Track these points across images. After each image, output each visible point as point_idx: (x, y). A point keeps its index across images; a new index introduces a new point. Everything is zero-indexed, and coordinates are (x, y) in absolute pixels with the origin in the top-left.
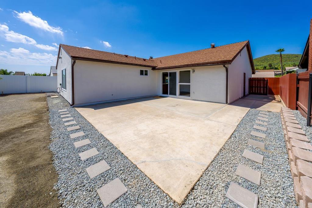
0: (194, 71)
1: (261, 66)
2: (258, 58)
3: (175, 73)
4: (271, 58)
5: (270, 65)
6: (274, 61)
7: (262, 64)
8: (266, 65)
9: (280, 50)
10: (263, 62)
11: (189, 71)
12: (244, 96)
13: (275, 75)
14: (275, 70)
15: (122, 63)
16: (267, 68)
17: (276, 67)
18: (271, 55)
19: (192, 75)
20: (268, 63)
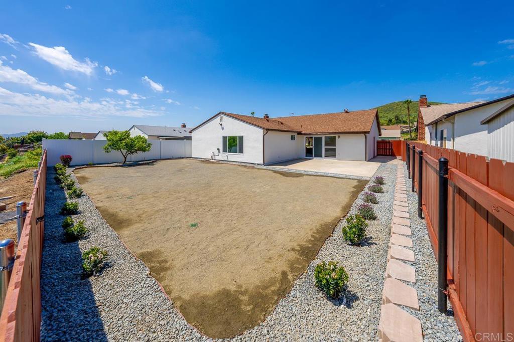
0: (339, 137)
1: (385, 119)
2: (382, 107)
3: (321, 138)
4: (398, 107)
5: (397, 118)
6: (402, 111)
7: (386, 115)
8: (392, 117)
9: (408, 101)
10: (388, 112)
11: (335, 137)
12: (374, 157)
13: (401, 133)
14: (403, 125)
15: (278, 130)
16: (392, 121)
17: (404, 119)
18: (398, 102)
19: (338, 140)
20: (395, 114)
